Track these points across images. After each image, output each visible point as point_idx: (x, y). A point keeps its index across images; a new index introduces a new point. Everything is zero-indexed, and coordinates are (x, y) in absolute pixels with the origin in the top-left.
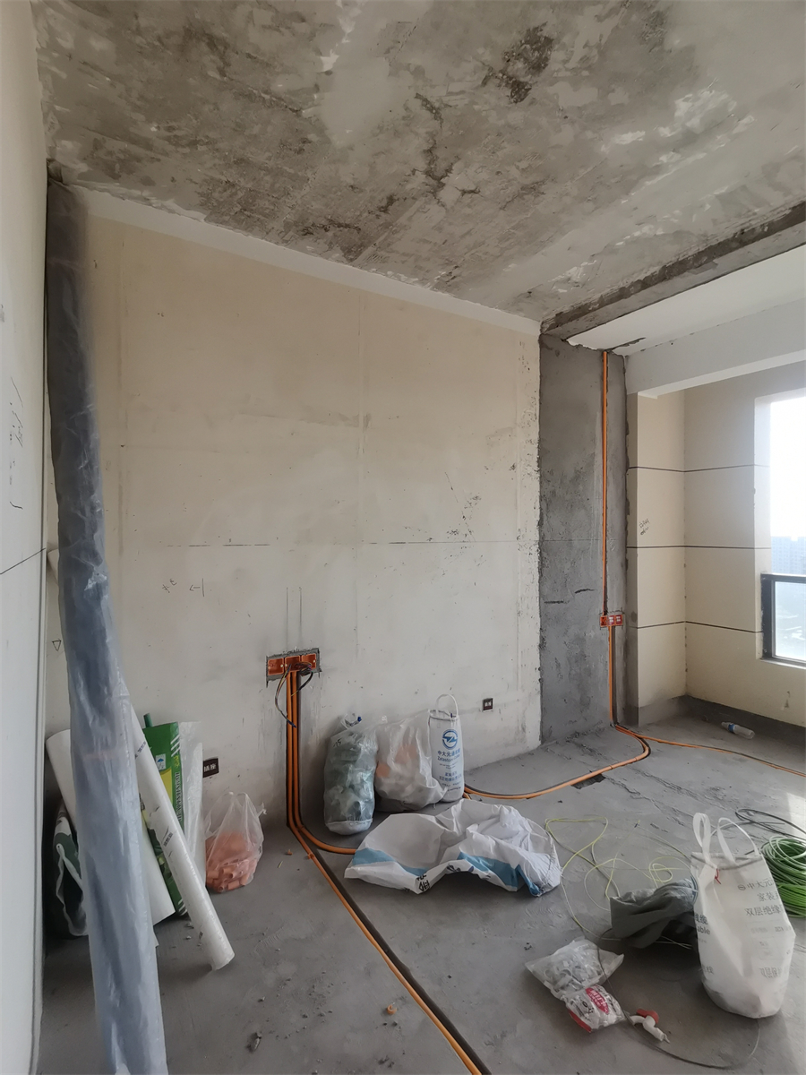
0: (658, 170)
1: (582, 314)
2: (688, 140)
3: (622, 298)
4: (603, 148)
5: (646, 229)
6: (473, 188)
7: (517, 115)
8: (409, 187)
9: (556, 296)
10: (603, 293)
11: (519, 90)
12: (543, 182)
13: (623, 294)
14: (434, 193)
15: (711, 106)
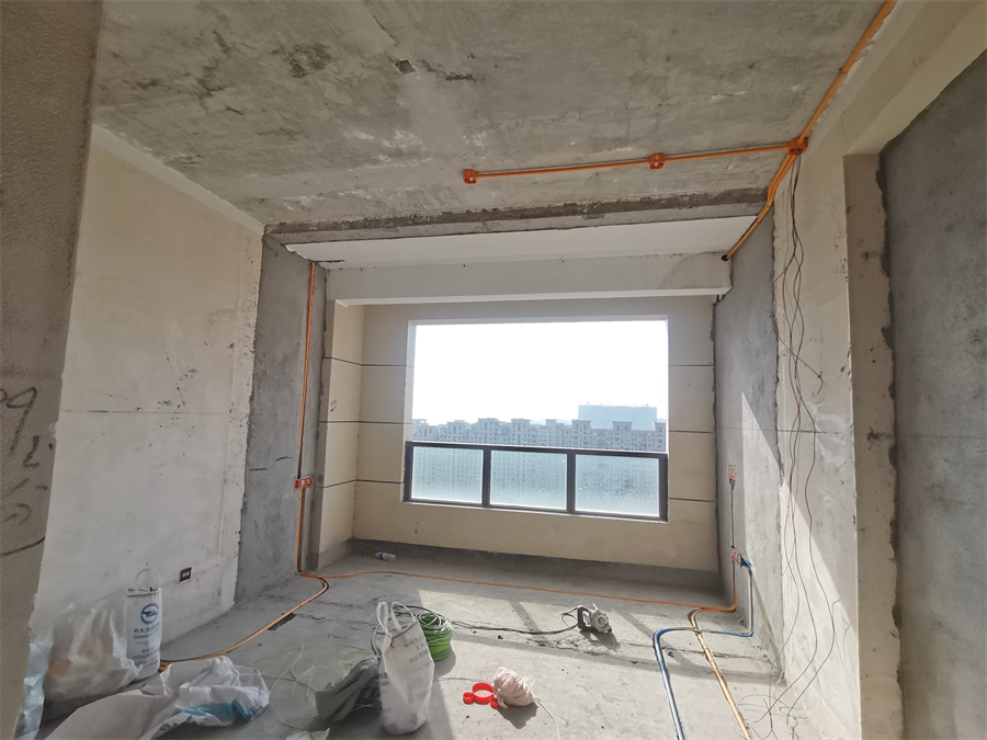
0: (377, 162)
1: (302, 230)
2: (397, 154)
3: (334, 230)
4: (346, 134)
5: (361, 192)
6: (239, 109)
7: (292, 84)
8: (177, 82)
9: (285, 209)
10: (322, 220)
11: (298, 71)
12: (298, 133)
13: (335, 227)
14: (201, 97)
15: (413, 143)
